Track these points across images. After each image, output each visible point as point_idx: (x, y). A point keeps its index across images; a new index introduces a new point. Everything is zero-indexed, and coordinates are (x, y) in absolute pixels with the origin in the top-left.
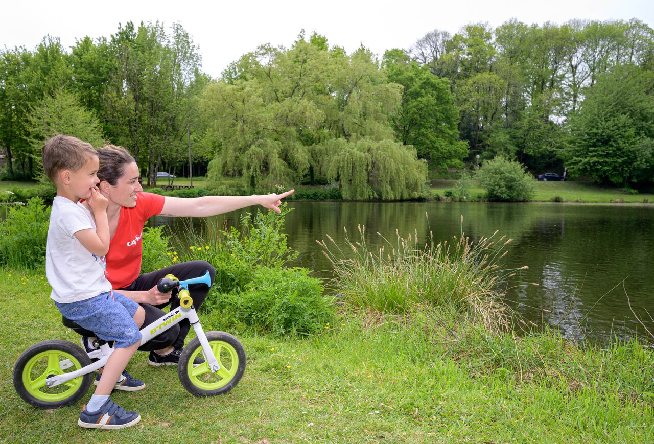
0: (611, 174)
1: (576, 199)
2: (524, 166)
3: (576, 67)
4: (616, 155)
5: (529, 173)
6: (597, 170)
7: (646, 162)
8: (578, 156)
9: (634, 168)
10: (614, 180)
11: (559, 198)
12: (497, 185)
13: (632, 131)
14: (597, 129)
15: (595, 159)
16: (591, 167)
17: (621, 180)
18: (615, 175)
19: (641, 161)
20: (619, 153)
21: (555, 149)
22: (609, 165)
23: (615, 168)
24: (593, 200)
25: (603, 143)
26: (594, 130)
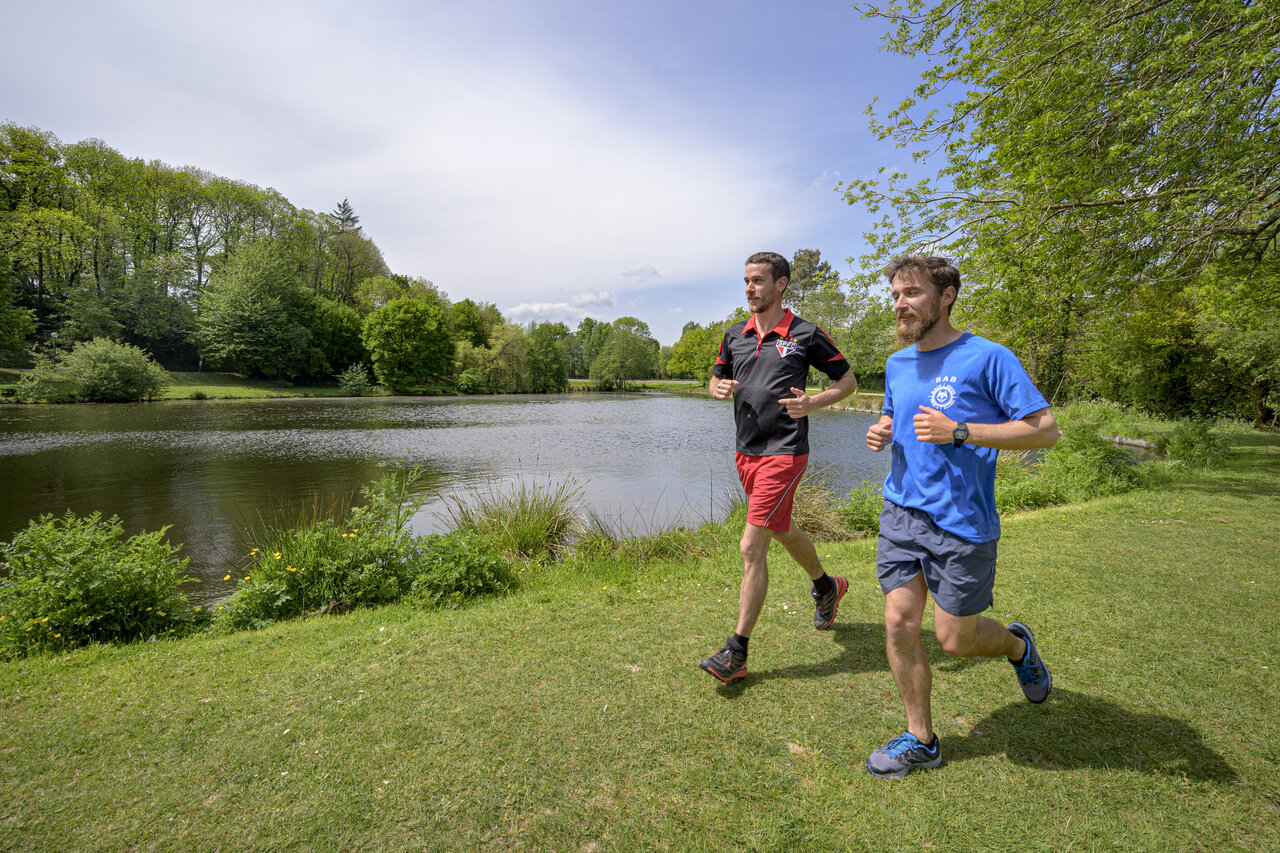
0: (263, 365)
1: (223, 396)
2: (147, 352)
3: (199, 228)
4: (268, 343)
5: (154, 362)
6: (245, 360)
7: (303, 353)
8: (219, 342)
9: (289, 359)
10: (266, 371)
11: (202, 395)
12: (106, 378)
13: (283, 317)
14: (243, 310)
15: (243, 346)
16: (237, 355)
17: (275, 372)
18: (267, 366)
19: (296, 351)
20: (270, 341)
21: (184, 331)
22: (260, 355)
23: (266, 358)
24: (246, 395)
25: (250, 328)
26: (240, 313)
